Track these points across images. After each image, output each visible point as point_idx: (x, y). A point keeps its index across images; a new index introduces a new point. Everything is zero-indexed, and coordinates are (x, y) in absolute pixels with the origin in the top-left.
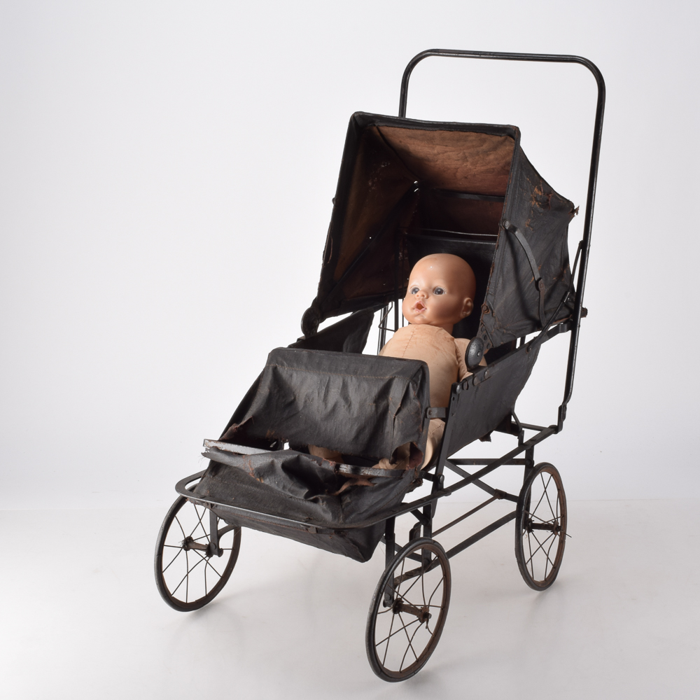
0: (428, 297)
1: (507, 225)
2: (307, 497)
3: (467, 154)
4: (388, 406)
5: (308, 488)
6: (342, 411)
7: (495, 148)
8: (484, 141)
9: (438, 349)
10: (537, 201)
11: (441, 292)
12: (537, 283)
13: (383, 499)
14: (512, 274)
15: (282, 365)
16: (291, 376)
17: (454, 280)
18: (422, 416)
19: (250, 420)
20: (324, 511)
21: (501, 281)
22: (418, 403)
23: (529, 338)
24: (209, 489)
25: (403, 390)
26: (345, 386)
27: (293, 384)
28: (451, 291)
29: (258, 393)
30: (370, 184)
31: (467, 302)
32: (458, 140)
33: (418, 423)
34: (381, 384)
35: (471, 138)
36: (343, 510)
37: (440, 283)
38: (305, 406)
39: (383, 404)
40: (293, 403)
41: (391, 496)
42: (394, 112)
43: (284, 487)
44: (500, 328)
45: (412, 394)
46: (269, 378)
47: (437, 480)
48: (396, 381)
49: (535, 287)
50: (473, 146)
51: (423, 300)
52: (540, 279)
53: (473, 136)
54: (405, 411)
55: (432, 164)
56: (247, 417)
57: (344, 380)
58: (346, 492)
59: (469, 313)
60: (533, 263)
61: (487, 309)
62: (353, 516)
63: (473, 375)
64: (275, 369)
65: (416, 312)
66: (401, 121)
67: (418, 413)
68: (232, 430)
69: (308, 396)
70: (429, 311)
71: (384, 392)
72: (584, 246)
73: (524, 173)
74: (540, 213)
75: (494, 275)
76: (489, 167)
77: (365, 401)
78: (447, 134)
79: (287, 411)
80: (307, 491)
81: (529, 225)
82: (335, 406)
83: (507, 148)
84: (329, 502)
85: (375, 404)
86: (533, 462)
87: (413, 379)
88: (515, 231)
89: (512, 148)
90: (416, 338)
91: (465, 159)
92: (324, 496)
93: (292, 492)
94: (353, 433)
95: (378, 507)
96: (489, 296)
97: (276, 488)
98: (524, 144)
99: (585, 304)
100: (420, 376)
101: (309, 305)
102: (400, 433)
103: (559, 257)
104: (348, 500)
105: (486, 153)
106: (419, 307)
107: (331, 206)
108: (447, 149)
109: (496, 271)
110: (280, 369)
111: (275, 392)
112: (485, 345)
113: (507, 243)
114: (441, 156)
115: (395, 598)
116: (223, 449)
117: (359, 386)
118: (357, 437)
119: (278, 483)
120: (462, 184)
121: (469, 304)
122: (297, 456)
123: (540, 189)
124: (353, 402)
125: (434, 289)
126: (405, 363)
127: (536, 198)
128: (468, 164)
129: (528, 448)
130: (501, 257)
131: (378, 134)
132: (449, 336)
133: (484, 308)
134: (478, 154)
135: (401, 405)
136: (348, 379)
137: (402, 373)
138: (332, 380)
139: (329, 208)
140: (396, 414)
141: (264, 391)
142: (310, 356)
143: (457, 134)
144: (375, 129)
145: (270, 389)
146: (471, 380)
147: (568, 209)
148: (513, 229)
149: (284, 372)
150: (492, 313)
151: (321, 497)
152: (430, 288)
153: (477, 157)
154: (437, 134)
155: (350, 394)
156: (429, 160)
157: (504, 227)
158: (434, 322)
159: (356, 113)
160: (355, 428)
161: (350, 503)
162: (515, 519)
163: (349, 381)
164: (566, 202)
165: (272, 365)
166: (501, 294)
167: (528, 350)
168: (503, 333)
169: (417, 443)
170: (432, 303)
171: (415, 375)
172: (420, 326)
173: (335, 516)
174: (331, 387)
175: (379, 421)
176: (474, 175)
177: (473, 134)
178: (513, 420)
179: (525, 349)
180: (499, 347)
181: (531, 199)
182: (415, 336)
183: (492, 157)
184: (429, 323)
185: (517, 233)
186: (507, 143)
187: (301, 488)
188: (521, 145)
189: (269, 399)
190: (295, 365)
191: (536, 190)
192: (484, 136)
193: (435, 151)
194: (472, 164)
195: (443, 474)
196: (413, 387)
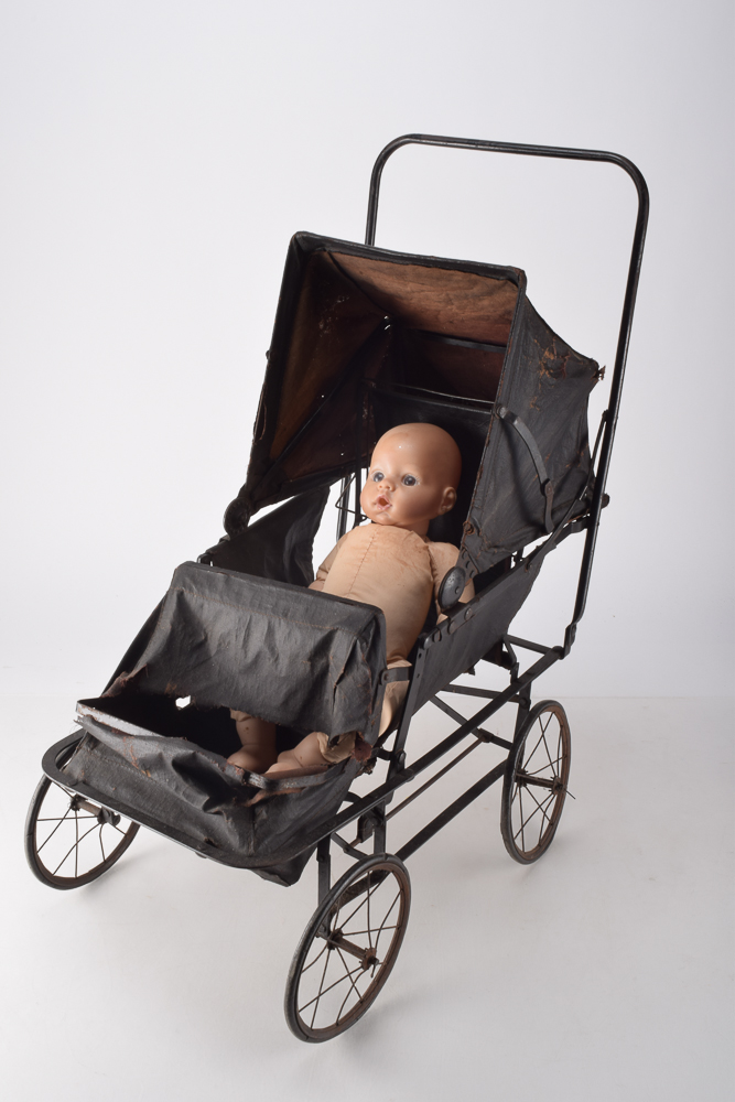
0: (394, 490)
1: (503, 412)
2: (207, 807)
3: (451, 297)
4: (327, 666)
5: (209, 794)
6: (267, 664)
7: (490, 293)
8: (475, 283)
9: (405, 564)
10: (547, 368)
11: (411, 482)
12: (543, 487)
13: (313, 808)
14: (508, 475)
15: (191, 590)
16: (202, 606)
17: (430, 464)
18: (372, 691)
19: (143, 670)
20: (230, 831)
21: (492, 488)
22: (368, 672)
23: (528, 550)
24: (84, 770)
25: (348, 649)
26: (270, 632)
27: (204, 617)
28: (426, 481)
29: (157, 627)
30: (321, 326)
31: (448, 493)
32: (438, 279)
33: (366, 701)
34: (319, 636)
35: (456, 278)
36: (255, 832)
37: (411, 470)
38: (218, 652)
39: (321, 663)
40: (203, 644)
41: (327, 799)
42: (359, 238)
43: (177, 789)
44: (490, 547)
45: (360, 656)
46: (172, 607)
47: (395, 757)
48: (339, 634)
49: (540, 493)
50: (460, 288)
51: (388, 494)
52: (547, 481)
53: (458, 275)
54: (349, 679)
55: (405, 302)
56: (141, 664)
57: (269, 623)
58: (261, 803)
59: (450, 507)
60: (539, 460)
61: (472, 527)
62: (269, 839)
63: (449, 619)
64: (181, 596)
65: (377, 508)
66: (368, 251)
67: (366, 686)
68: (118, 683)
69: (223, 638)
70: (395, 509)
71: (323, 647)
72: (609, 417)
73: (530, 334)
74: (551, 385)
75: (482, 481)
76: (482, 313)
77: (297, 656)
78: (422, 270)
79: (195, 656)
80: (207, 798)
81: (535, 405)
82: (258, 656)
83: (508, 294)
84: (236, 818)
85: (309, 663)
86: (529, 702)
87: (362, 635)
88: (513, 421)
89: (515, 295)
90: (376, 548)
91: (449, 301)
92: (231, 807)
93: (188, 797)
94: (282, 696)
95: (308, 817)
96: (475, 511)
97: (167, 787)
98: (532, 293)
99: (609, 488)
100: (372, 632)
101: (234, 495)
102: (341, 713)
103: (575, 436)
104: (264, 815)
105: (478, 297)
106: (382, 502)
107: (265, 362)
108: (424, 288)
109: (484, 476)
110: (188, 595)
111: (180, 628)
112: (468, 574)
113: (503, 435)
114: (416, 295)
115: (332, 929)
116: (100, 721)
117: (289, 633)
118: (286, 702)
119: (168, 783)
120: (446, 328)
121: (451, 496)
122: (192, 752)
123: (552, 351)
124: (281, 656)
125: (403, 477)
126: (352, 609)
127: (545, 365)
128: (454, 307)
129: (524, 687)
130: (494, 454)
131: (331, 261)
132: (422, 543)
133: (467, 527)
134: (466, 297)
135: (345, 670)
136: (276, 621)
137: (349, 622)
138: (254, 620)
139: (262, 364)
140: (338, 683)
141: (165, 626)
142: (227, 581)
143: (436, 272)
144: (326, 255)
145: (173, 625)
146: (446, 627)
147: (590, 371)
148: (511, 417)
149: (193, 599)
150: (479, 532)
151: (226, 811)
152: (398, 475)
153: (465, 302)
154: (409, 268)
155: (277, 643)
156: (401, 298)
157: (499, 415)
158: (402, 523)
159: (298, 233)
160: (284, 690)
161: (265, 821)
162: (503, 777)
163: (277, 625)
164: (587, 363)
165: (177, 588)
166: (492, 503)
167: (527, 567)
168: (494, 554)
169: (363, 734)
170: (400, 497)
171: (366, 629)
172: (383, 528)
173: (244, 839)
174: (252, 629)
175: (315, 684)
176: (462, 321)
177: (460, 273)
178: (505, 649)
179: (523, 567)
180: (488, 571)
181: (540, 368)
182: (375, 544)
183: (486, 302)
184: (394, 525)
185: (516, 423)
186: (506, 288)
187: (200, 793)
188: (527, 293)
189: (171, 640)
190: (207, 591)
191: (547, 353)
192: (474, 276)
193: (409, 289)
194: (458, 308)
195: (405, 750)
196: (362, 648)
